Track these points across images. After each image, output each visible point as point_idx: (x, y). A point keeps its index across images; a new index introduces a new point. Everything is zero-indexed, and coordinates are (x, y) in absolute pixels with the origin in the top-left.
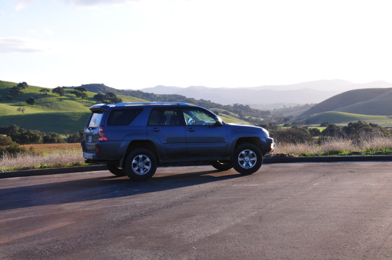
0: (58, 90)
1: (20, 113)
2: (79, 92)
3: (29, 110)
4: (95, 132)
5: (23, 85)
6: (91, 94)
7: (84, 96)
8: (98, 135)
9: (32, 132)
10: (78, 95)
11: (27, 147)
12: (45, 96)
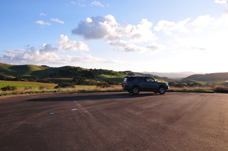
0: (120, 72)
1: (111, 77)
2: (125, 73)
3: (113, 77)
4: (125, 82)
5: (112, 71)
6: (127, 73)
7: (126, 74)
8: (126, 83)
9: (113, 82)
10: (124, 73)
11: (112, 85)
12: (117, 73)
